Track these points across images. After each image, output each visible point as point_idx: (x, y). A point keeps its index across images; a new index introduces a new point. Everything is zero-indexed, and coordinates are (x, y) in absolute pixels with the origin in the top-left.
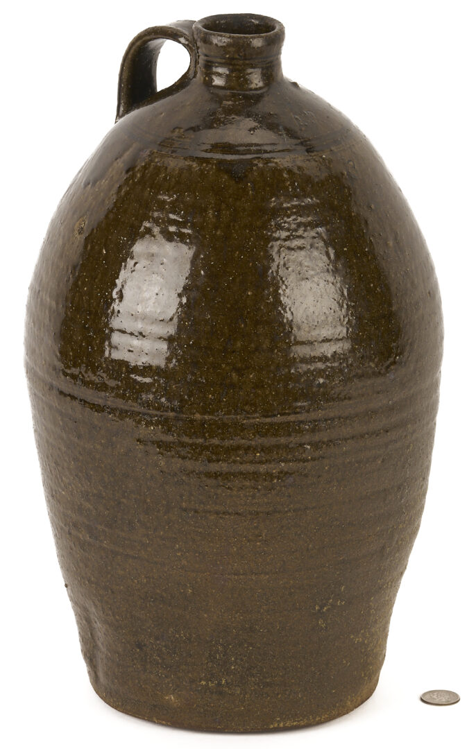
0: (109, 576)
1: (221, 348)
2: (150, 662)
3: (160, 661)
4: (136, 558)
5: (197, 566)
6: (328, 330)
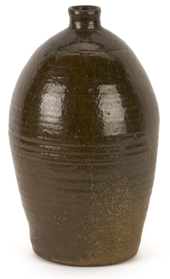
6: (50, 112)
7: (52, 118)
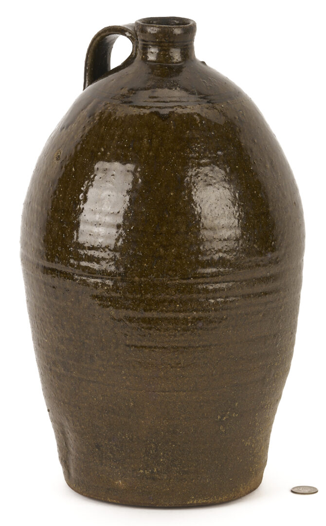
0: (77, 397)
1: (152, 231)
2: (106, 458)
3: (112, 457)
4: (95, 382)
5: (137, 386)
6: (226, 220)
7: (230, 230)
